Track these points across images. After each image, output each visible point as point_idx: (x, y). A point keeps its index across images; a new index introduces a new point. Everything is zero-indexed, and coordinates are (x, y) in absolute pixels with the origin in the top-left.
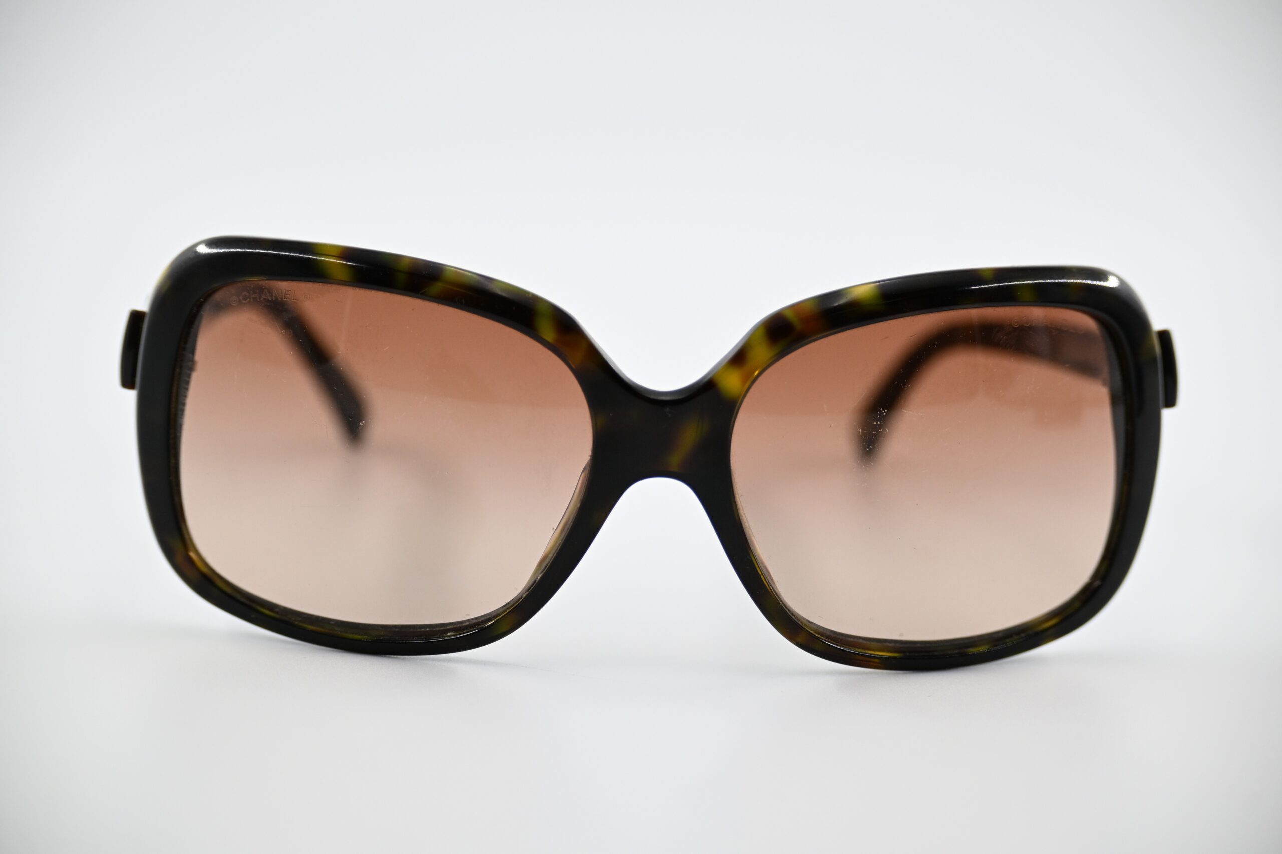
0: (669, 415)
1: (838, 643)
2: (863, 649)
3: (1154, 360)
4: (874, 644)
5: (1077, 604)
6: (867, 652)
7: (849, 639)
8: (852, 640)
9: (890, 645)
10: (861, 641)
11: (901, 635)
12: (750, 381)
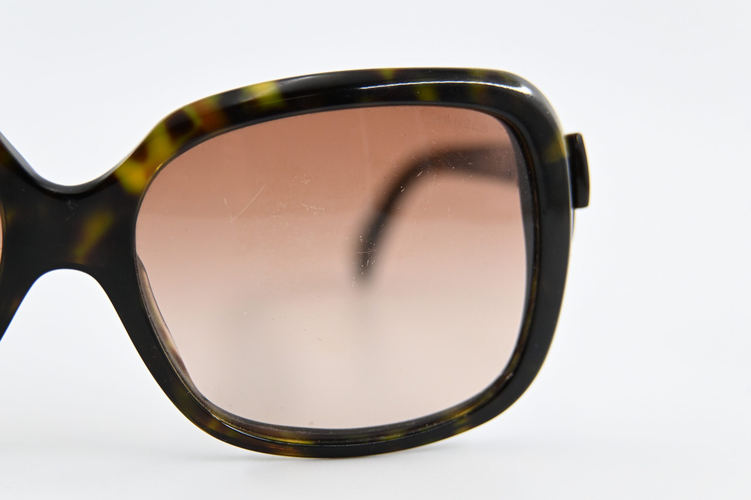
0: (72, 209)
1: (249, 430)
2: (274, 436)
3: (563, 160)
4: (286, 432)
5: (490, 395)
6: (277, 439)
7: (261, 427)
8: (264, 427)
9: (302, 433)
10: (271, 428)
11: (311, 423)
12: (152, 175)
